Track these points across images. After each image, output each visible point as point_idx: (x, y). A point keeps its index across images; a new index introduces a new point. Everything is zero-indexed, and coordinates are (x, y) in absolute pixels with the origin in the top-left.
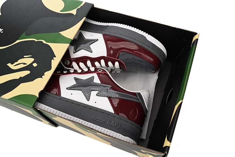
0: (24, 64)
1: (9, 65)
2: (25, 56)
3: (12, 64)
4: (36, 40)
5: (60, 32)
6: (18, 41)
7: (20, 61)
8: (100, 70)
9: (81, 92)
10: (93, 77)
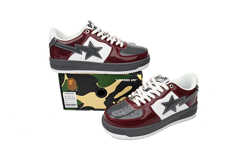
8: (172, 86)
9: (171, 111)
10: (172, 96)
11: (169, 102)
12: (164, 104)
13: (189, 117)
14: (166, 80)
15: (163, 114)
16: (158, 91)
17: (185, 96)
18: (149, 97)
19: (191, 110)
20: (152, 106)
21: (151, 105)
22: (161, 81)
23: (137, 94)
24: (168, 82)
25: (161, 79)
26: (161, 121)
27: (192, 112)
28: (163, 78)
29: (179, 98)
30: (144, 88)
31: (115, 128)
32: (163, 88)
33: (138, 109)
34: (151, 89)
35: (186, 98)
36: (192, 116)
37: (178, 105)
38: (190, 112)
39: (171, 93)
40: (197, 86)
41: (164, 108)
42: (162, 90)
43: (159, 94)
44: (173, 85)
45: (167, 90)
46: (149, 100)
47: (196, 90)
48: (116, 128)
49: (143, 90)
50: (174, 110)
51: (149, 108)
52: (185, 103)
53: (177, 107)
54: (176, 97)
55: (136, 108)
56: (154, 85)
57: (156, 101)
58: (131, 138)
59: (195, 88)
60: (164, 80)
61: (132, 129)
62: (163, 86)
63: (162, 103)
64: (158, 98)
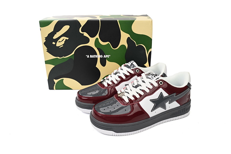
0: (59, 42)
1: (67, 39)
2: (63, 46)
3: (66, 40)
4: (63, 57)
5: (54, 66)
6: (73, 53)
7: (63, 43)
8: (161, 83)
9: (160, 108)
10: (161, 93)
11: (158, 99)
12: (152, 101)
13: (181, 116)
14: (156, 76)
15: (152, 111)
16: (147, 87)
17: (176, 93)
18: (138, 93)
19: (183, 108)
20: (140, 103)
21: (139, 101)
22: (151, 78)
23: (126, 91)
24: (158, 78)
25: (151, 76)
26: (149, 118)
27: (183, 111)
28: (154, 75)
29: (169, 95)
30: (134, 85)
31: (101, 123)
32: (152, 84)
33: (126, 105)
34: (141, 86)
35: (176, 95)
36: (184, 115)
37: (168, 102)
38: (182, 111)
39: (161, 90)
40: (189, 84)
41: (152, 105)
42: (151, 87)
43: (148, 91)
44: (163, 82)
45: (156, 86)
46: (138, 96)
47: (188, 88)
48: (103, 124)
49: (133, 86)
50: (164, 107)
51: (137, 104)
52: (176, 101)
53: (167, 104)
54: (165, 94)
55: (124, 104)
56: (143, 82)
57: (144, 98)
58: (118, 134)
59: (187, 86)
60: (154, 77)
61: (119, 125)
62: (152, 83)
63: (150, 100)
64: (146, 95)
